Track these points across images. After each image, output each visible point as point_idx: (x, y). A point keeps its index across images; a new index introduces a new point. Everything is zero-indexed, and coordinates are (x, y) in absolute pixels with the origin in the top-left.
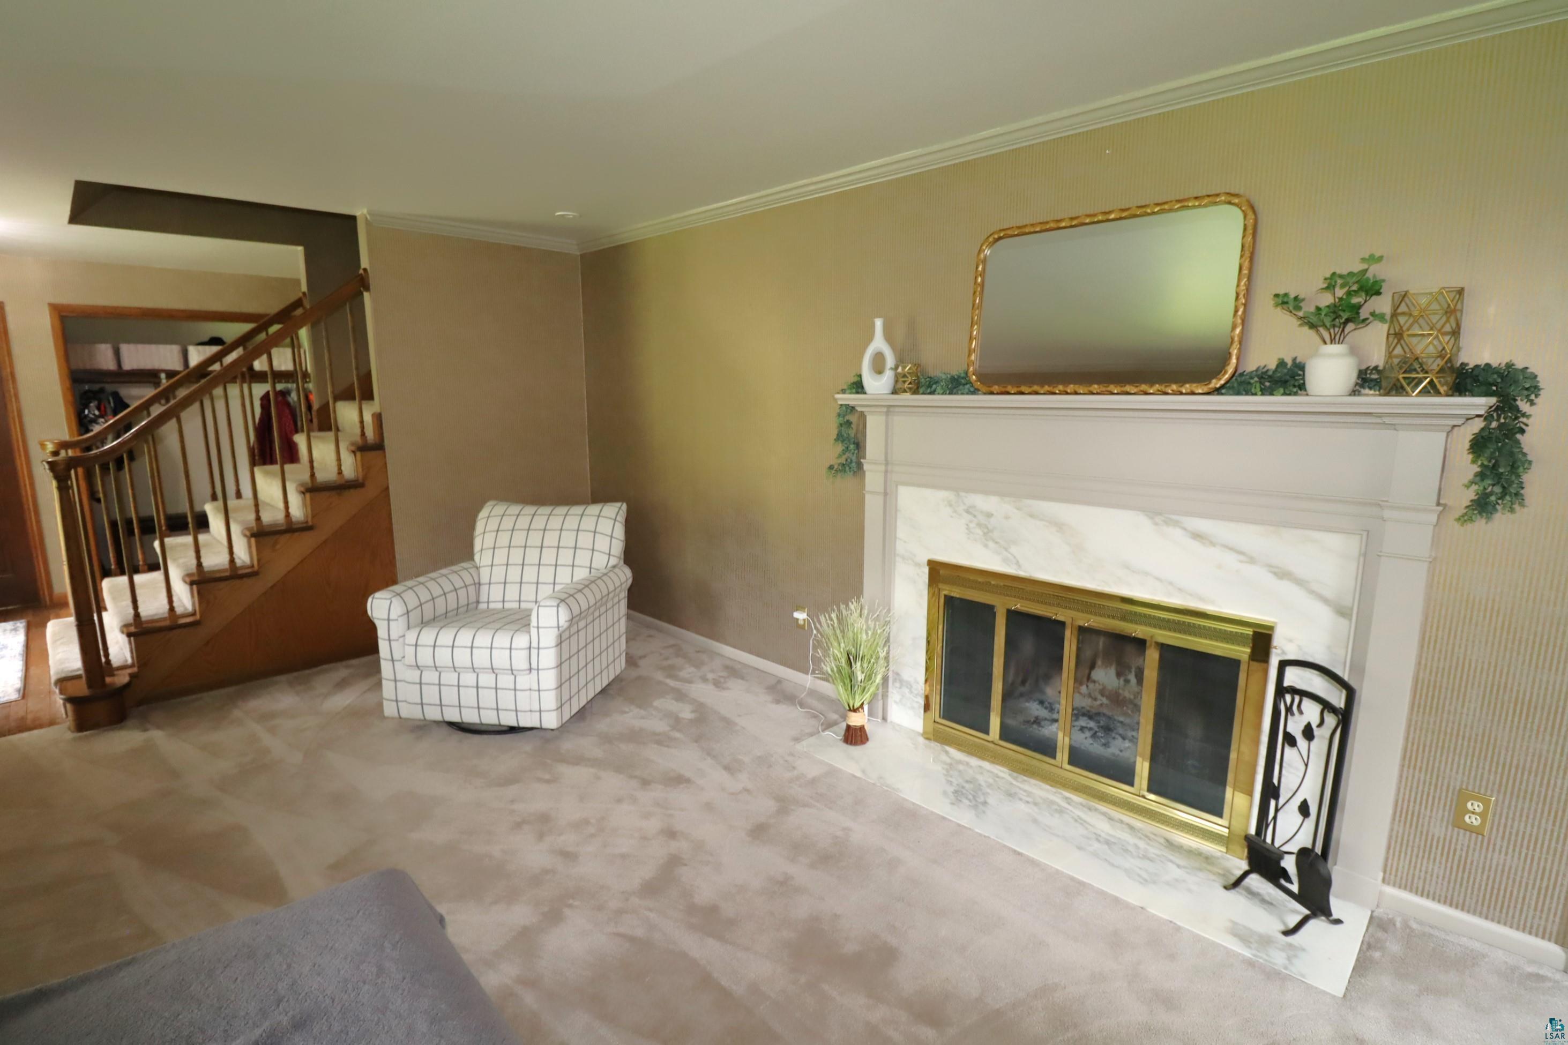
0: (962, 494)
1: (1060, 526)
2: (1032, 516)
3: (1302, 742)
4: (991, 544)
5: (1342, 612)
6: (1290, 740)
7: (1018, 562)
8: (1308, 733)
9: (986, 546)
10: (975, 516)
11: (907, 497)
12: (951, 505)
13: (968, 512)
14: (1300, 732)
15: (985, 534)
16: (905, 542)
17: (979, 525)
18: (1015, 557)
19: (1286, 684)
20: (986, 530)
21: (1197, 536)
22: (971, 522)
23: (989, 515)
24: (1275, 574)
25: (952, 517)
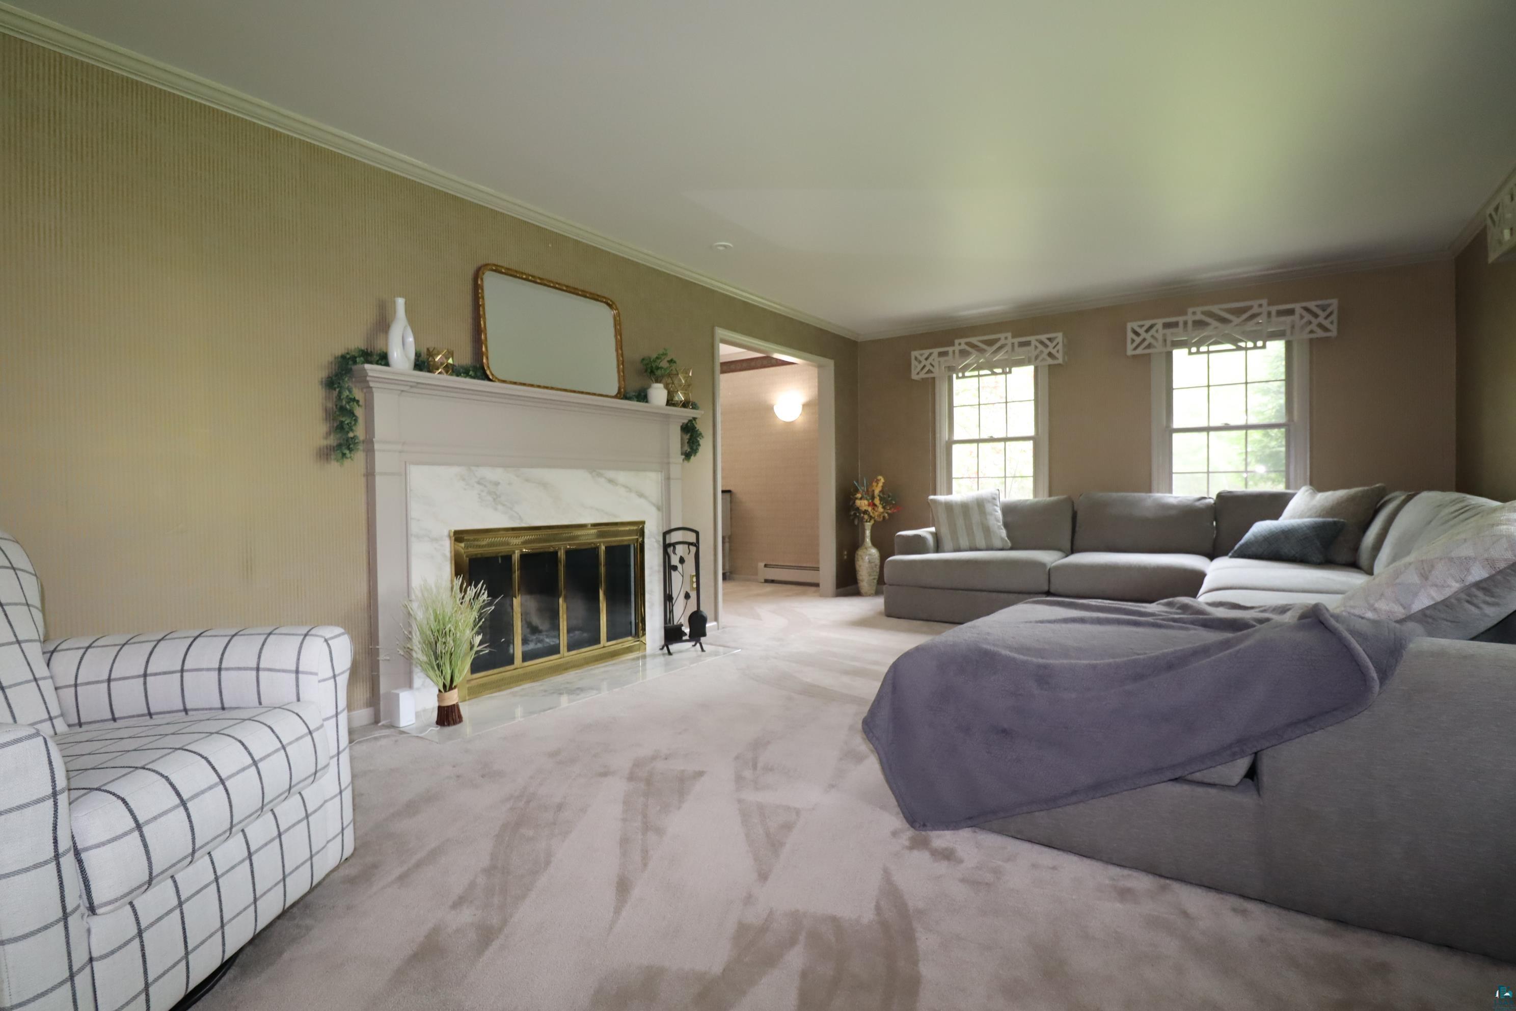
0: (473, 468)
1: (544, 485)
2: (527, 480)
3: (679, 566)
4: (500, 507)
5: (659, 509)
6: (675, 568)
7: (520, 517)
8: (682, 560)
9: (496, 509)
10: (485, 486)
11: (419, 476)
12: (464, 480)
13: (479, 483)
14: (678, 562)
15: (494, 500)
16: (419, 520)
17: (489, 493)
18: (518, 514)
19: (668, 542)
20: (495, 497)
21: (611, 481)
22: (482, 491)
23: (497, 484)
24: (638, 495)
25: (465, 489)
